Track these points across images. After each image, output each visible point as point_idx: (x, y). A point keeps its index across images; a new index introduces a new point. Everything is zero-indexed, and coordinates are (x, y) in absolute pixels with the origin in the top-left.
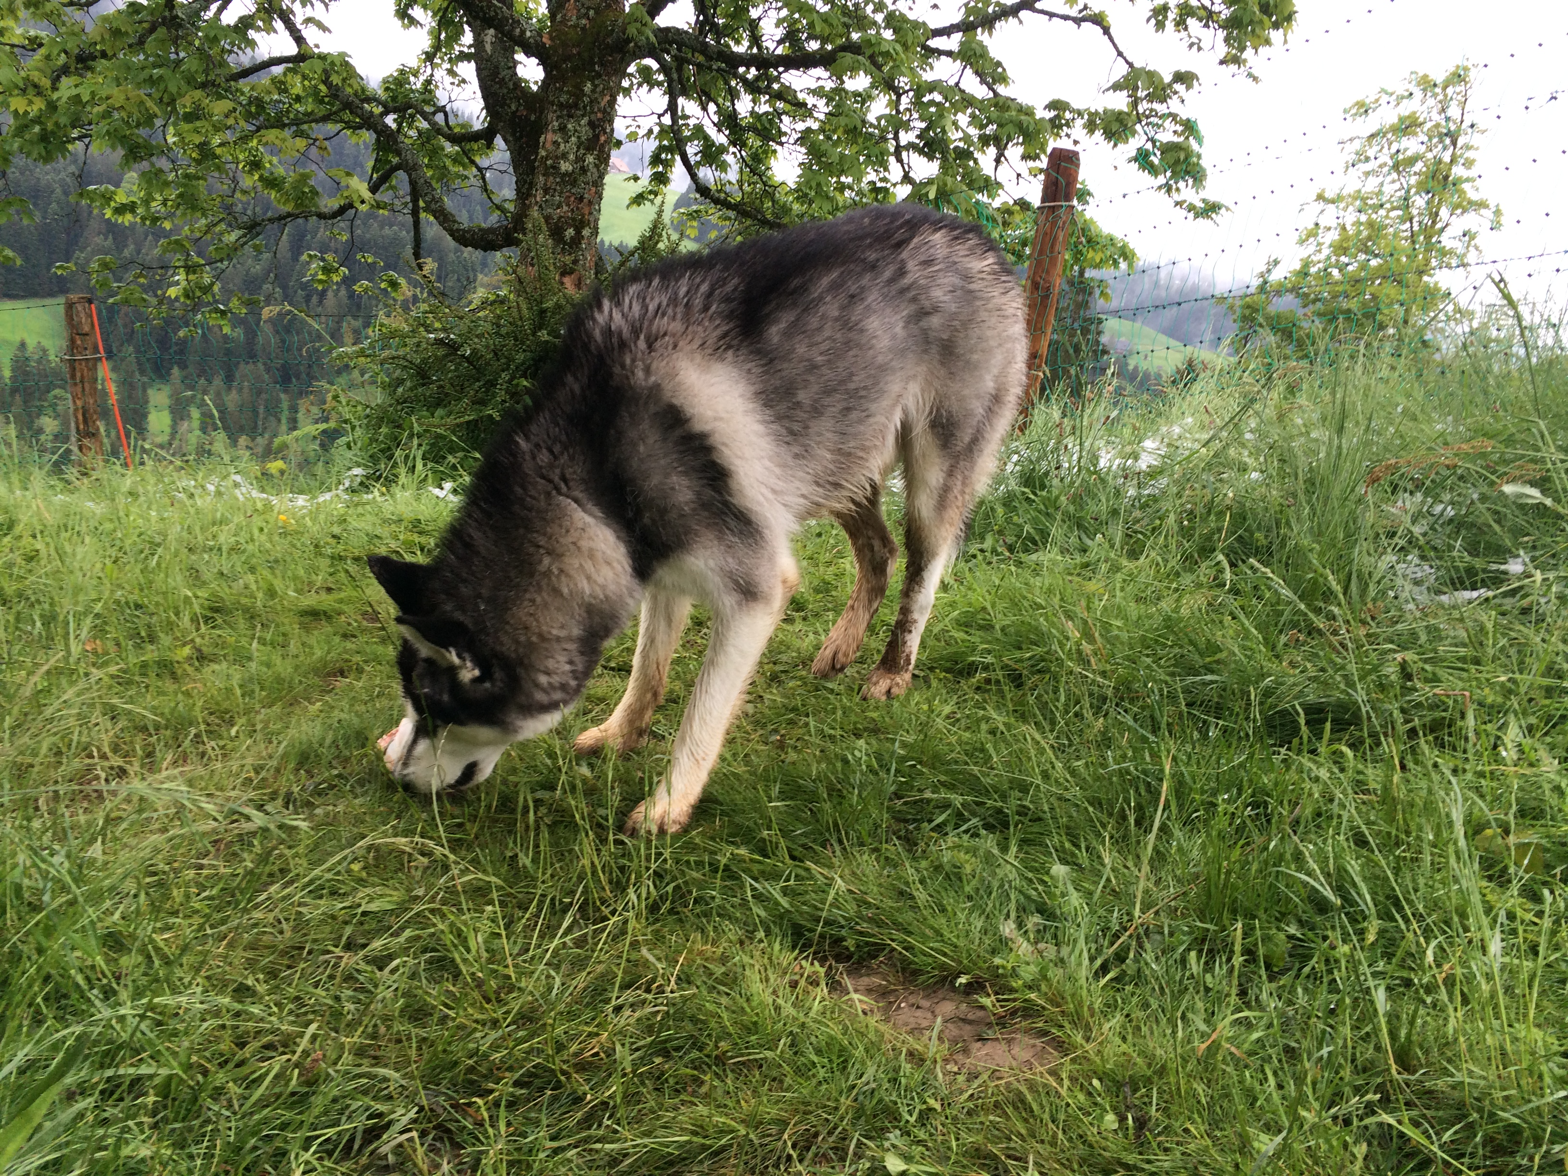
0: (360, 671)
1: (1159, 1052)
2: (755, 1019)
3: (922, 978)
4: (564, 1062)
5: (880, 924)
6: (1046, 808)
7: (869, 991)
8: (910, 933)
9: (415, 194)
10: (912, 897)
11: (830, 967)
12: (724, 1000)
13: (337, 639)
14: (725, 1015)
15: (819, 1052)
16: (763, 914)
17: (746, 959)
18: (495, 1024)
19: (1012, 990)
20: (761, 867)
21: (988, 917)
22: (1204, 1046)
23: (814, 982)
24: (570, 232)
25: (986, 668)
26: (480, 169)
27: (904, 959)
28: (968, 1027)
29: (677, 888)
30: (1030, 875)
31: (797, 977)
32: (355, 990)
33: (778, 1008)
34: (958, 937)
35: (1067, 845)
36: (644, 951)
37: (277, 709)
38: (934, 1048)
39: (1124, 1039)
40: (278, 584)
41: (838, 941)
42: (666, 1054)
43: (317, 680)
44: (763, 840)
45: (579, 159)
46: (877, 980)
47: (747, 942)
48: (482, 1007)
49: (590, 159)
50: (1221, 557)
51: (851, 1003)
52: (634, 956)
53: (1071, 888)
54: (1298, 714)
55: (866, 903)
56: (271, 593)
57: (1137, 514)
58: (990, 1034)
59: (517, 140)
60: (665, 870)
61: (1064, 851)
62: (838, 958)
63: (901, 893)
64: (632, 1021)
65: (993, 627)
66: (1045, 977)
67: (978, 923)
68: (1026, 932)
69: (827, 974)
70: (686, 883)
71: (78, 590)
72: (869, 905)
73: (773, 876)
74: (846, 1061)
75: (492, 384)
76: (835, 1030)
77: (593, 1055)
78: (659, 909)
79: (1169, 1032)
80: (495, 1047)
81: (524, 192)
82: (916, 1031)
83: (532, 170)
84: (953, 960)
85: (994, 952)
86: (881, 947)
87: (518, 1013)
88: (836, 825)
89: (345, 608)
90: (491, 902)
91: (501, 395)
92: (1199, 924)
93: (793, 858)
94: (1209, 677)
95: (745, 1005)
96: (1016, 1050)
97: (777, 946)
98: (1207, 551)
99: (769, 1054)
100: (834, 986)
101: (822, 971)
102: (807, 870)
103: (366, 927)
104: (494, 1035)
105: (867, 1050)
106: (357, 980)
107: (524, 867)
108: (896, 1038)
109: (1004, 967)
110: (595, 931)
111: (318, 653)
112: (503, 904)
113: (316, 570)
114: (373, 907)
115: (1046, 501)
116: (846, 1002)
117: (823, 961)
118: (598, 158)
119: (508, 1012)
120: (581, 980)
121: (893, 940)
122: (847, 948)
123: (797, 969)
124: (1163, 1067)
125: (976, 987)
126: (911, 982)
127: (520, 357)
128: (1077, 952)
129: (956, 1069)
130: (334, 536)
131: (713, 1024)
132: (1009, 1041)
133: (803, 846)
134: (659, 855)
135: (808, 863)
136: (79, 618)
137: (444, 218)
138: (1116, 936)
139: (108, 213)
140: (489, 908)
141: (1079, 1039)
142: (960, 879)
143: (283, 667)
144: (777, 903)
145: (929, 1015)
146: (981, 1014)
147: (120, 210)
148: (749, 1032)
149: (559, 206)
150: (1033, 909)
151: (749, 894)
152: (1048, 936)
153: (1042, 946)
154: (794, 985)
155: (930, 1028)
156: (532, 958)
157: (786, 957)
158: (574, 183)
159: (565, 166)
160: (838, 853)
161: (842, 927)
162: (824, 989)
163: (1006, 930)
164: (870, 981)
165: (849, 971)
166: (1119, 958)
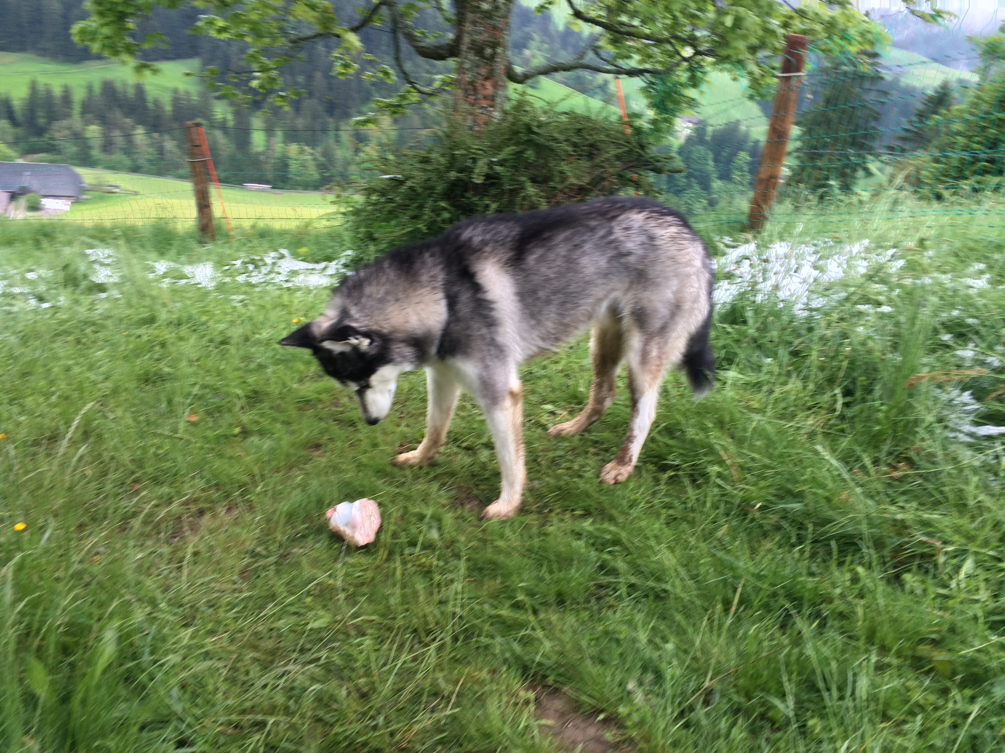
0: (326, 446)
3: (582, 711)
9: (395, 22)
11: (538, 692)
19: (626, 728)
23: (527, 703)
24: (489, 51)
25: (676, 467)
41: (544, 676)
43: (304, 452)
45: (494, 1)
55: (561, 654)
62: (543, 688)
66: (644, 722)
69: (535, 698)
72: (563, 656)
73: (521, 624)
81: (461, 20)
83: (464, 7)
85: (620, 701)
89: (322, 396)
97: (512, 677)
100: (539, 706)
101: (533, 695)
109: (623, 713)
117: (534, 689)
122: (548, 683)
126: (576, 712)
147: (220, 31)
149: (482, 34)
153: (650, 696)
154: (516, 705)
157: (516, 685)
158: (491, 17)
159: (485, 6)
161: (547, 669)
162: (532, 707)
163: (631, 686)
164: (558, 704)
165: (549, 694)
166: (691, 709)
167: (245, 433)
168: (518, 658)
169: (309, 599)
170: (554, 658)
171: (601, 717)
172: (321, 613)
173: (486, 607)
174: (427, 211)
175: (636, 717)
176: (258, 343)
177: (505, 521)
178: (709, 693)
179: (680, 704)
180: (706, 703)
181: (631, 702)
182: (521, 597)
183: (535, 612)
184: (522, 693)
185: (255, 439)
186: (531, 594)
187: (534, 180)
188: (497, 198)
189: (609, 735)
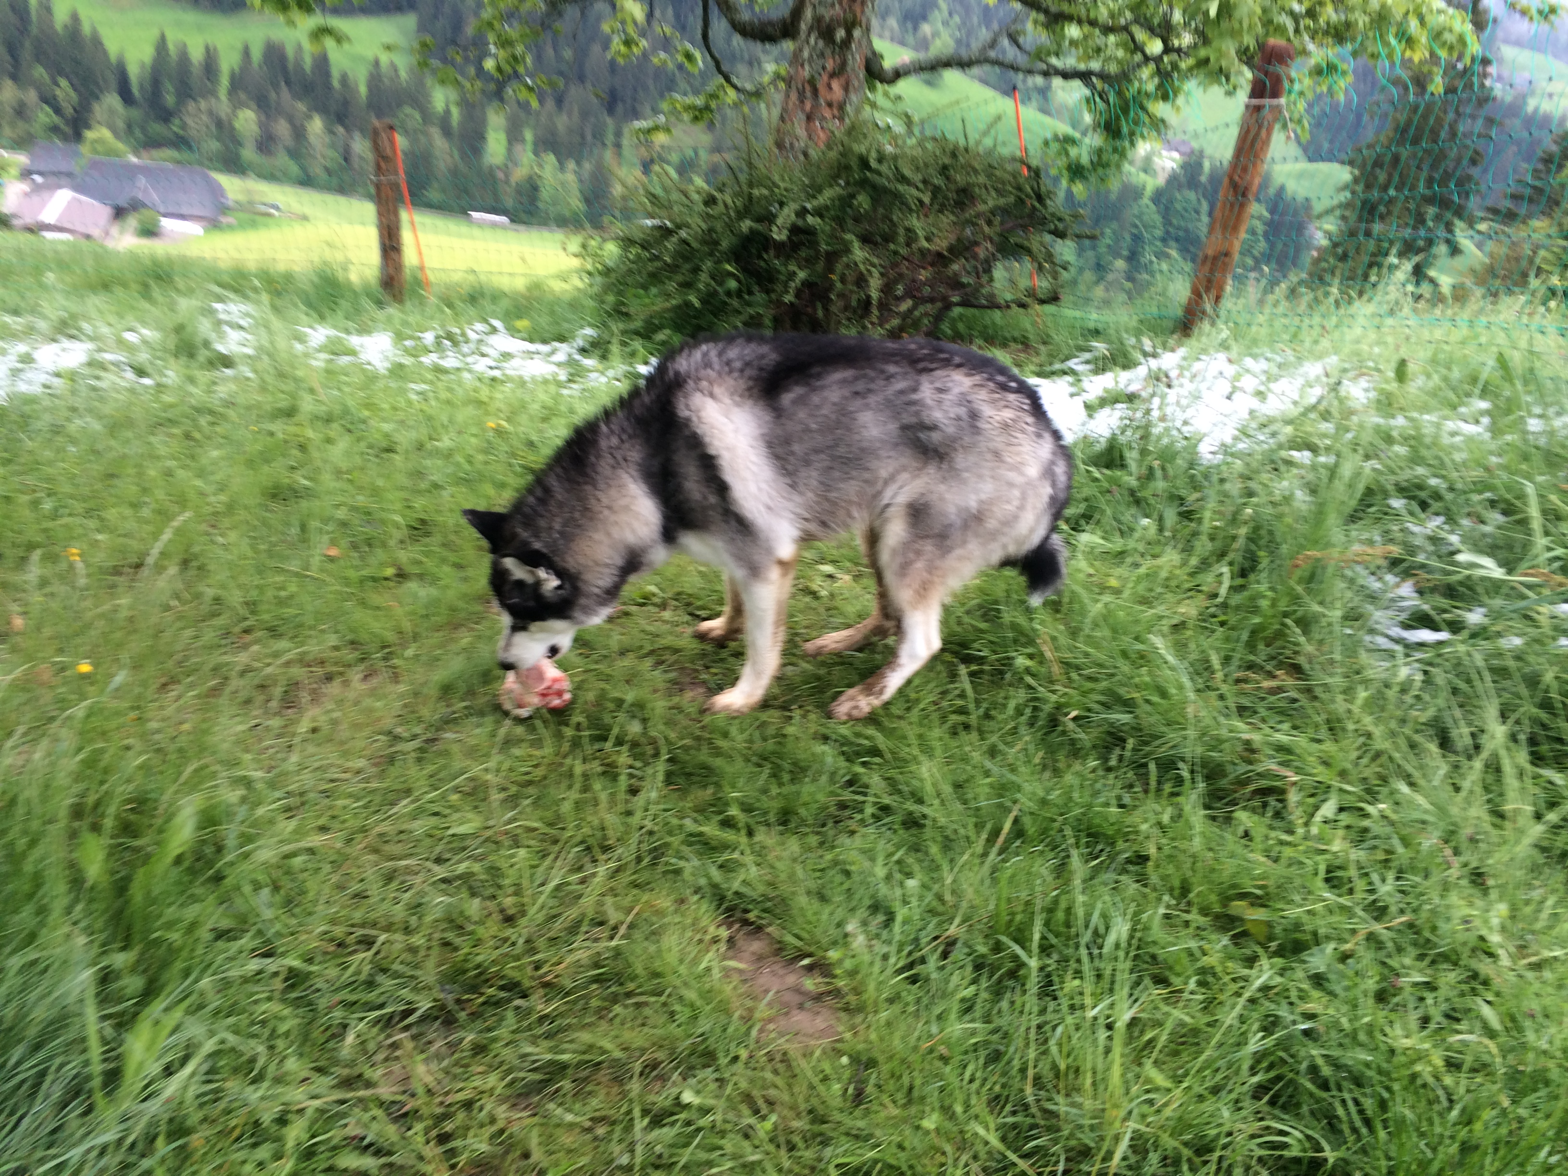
1: (897, 1043)
2: (662, 968)
3: (784, 954)
11: (734, 930)
12: (652, 947)
16: (703, 881)
17: (676, 919)
19: (835, 977)
22: (926, 1045)
23: (715, 940)
27: (776, 938)
28: (798, 997)
31: (705, 937)
34: (817, 927)
38: (760, 1013)
46: (757, 948)
47: (686, 902)
58: (808, 1004)
62: (741, 925)
68: (866, 930)
69: (729, 936)
84: (807, 945)
85: (834, 944)
97: (704, 909)
99: (652, 999)
101: (726, 933)
105: (714, 1008)
109: (834, 958)
117: (728, 926)
122: (750, 918)
124: (893, 1055)
125: (812, 968)
126: (776, 955)
129: (773, 1028)
132: (817, 1013)
137: (727, 7)
142: (849, 874)
144: (710, 877)
145: (779, 981)
150: (882, 910)
153: (874, 942)
154: (701, 943)
155: (767, 996)
157: (705, 919)
162: (723, 947)
163: (850, 928)
164: (757, 946)
165: (749, 934)
166: (923, 961)
167: (402, 576)
168: (715, 886)
169: (455, 797)
170: (761, 888)
171: (806, 962)
172: (470, 815)
173: (688, 822)
174: (704, 277)
175: (848, 964)
176: (436, 453)
177: (735, 716)
178: (951, 943)
179: (910, 953)
180: (945, 955)
181: (846, 945)
182: (734, 811)
183: (750, 833)
184: (712, 929)
185: (412, 586)
186: (747, 809)
187: (866, 240)
188: (808, 263)
189: (810, 984)
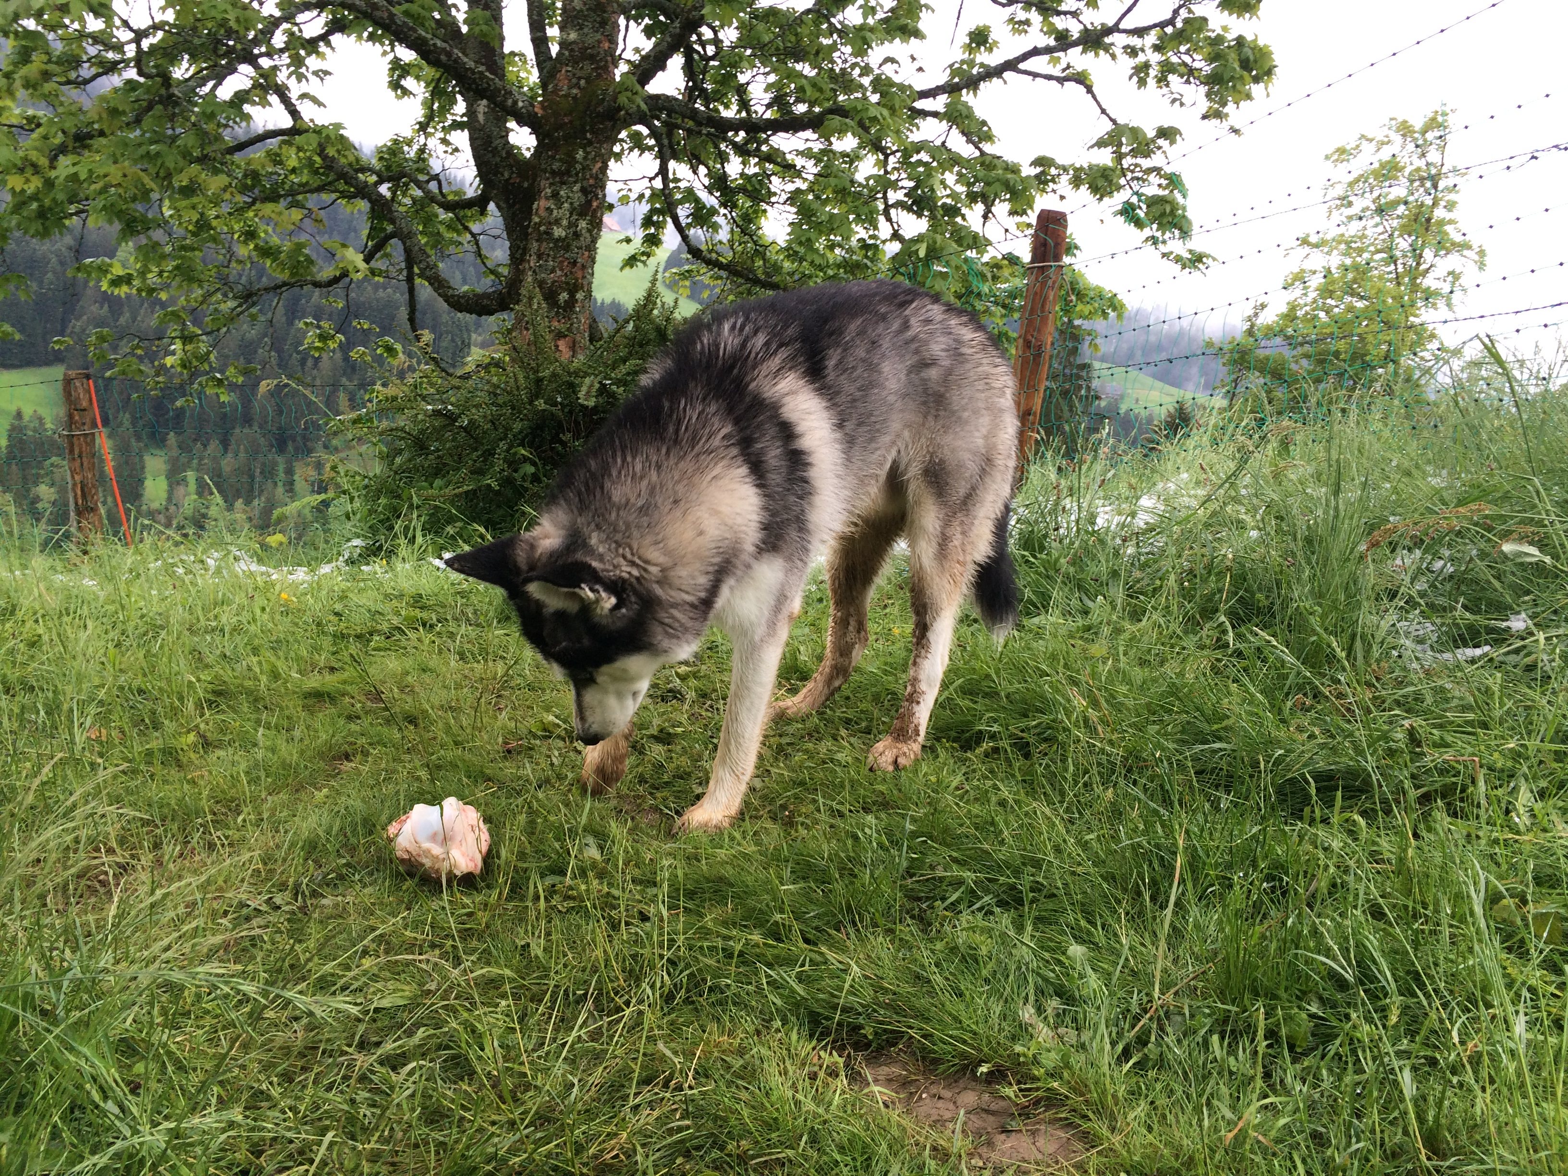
0: (365, 753)
1: (1185, 1142)
2: (776, 1115)
3: (942, 1068)
4: (585, 1165)
5: (898, 1011)
6: (1060, 885)
7: (889, 1081)
8: (927, 1020)
9: (410, 261)
10: (929, 981)
11: (849, 1055)
12: (744, 1095)
13: (342, 722)
14: (745, 1112)
15: (841, 1149)
16: (779, 1002)
17: (764, 1051)
18: (512, 1124)
19: (1035, 1079)
20: (776, 951)
21: (1006, 1001)
22: (1231, 1135)
23: (833, 1073)
24: (564, 296)
25: (993, 736)
26: (473, 235)
27: (924, 1048)
28: (991, 1118)
29: (691, 976)
30: (1047, 955)
31: (816, 1069)
32: (370, 1091)
33: (798, 1103)
34: (977, 1023)
35: (1083, 923)
36: (661, 1045)
37: (283, 796)
38: (959, 1143)
39: (1150, 1129)
40: (281, 666)
41: (856, 1029)
42: (687, 1155)
43: (322, 764)
44: (776, 922)
45: (572, 225)
46: (896, 1070)
47: (764, 1032)
48: (498, 1107)
49: (583, 224)
50: (1223, 618)
51: (871, 1096)
52: (650, 1049)
53: (1090, 971)
54: (1308, 783)
55: (882, 988)
56: (275, 675)
57: (1137, 574)
58: (1014, 1125)
59: (510, 207)
60: (679, 958)
61: (1080, 929)
62: (857, 1047)
63: (918, 977)
64: (651, 1119)
65: (997, 694)
66: (1067, 1066)
67: (997, 1008)
68: (1046, 1018)
69: (847, 1065)
70: (700, 970)
71: (80, 678)
72: (886, 991)
73: (789, 961)
74: (869, 1158)
75: (490, 453)
76: (856, 1127)
77: (613, 1158)
78: (674, 998)
79: (1194, 1122)
80: (513, 1151)
81: (517, 257)
82: (939, 1123)
83: (525, 236)
84: (974, 1048)
85: (1014, 1038)
86: (899, 1035)
87: (536, 1113)
88: (849, 908)
89: (348, 688)
90: (504, 996)
91: (499, 464)
92: (1219, 1005)
93: (807, 941)
94: (1217, 745)
95: (765, 1101)
96: (1041, 1142)
97: (794, 1036)
98: (1208, 611)
99: (790, 1153)
100: (855, 1077)
101: (841, 1061)
102: (821, 954)
103: (379, 1024)
104: (512, 1138)
105: (890, 1147)
106: (371, 1081)
107: (537, 957)
108: (918, 1133)
109: (1025, 1055)
110: (610, 1023)
111: (324, 736)
112: (516, 997)
113: (317, 649)
114: (386, 1003)
115: (1047, 564)
116: (867, 1095)
117: (841, 1050)
118: (591, 223)
119: (525, 1113)
120: (598, 1075)
121: (911, 1028)
122: (865, 1036)
123: (815, 1060)
124: (1191, 1158)
125: (997, 1076)
126: (931, 1072)
127: (517, 426)
128: (1098, 1037)
129: (981, 1164)
130: (337, 614)
131: (733, 1122)
132: (1034, 1133)
133: (816, 928)
134: (672, 941)
135: (824, 949)
136: (82, 705)
137: (439, 284)
138: (1137, 1019)
139: (104, 285)
140: (503, 1003)
141: (1105, 1132)
142: (978, 964)
143: (289, 752)
144: (793, 991)
145: (951, 1106)
146: (1002, 1104)
147: (116, 282)
148: (771, 1130)
149: (553, 271)
150: (1051, 991)
151: (764, 981)
152: (1068, 1019)
153: (1062, 1030)
154: (813, 1077)
155: (953, 1120)
156: (548, 1054)
157: (805, 1048)
158: (567, 248)
159: (558, 232)
160: (853, 936)
161: (860, 1014)
163: (1024, 1016)
165: (869, 1058)
174: (498, 462)
181: (1032, 1038)
